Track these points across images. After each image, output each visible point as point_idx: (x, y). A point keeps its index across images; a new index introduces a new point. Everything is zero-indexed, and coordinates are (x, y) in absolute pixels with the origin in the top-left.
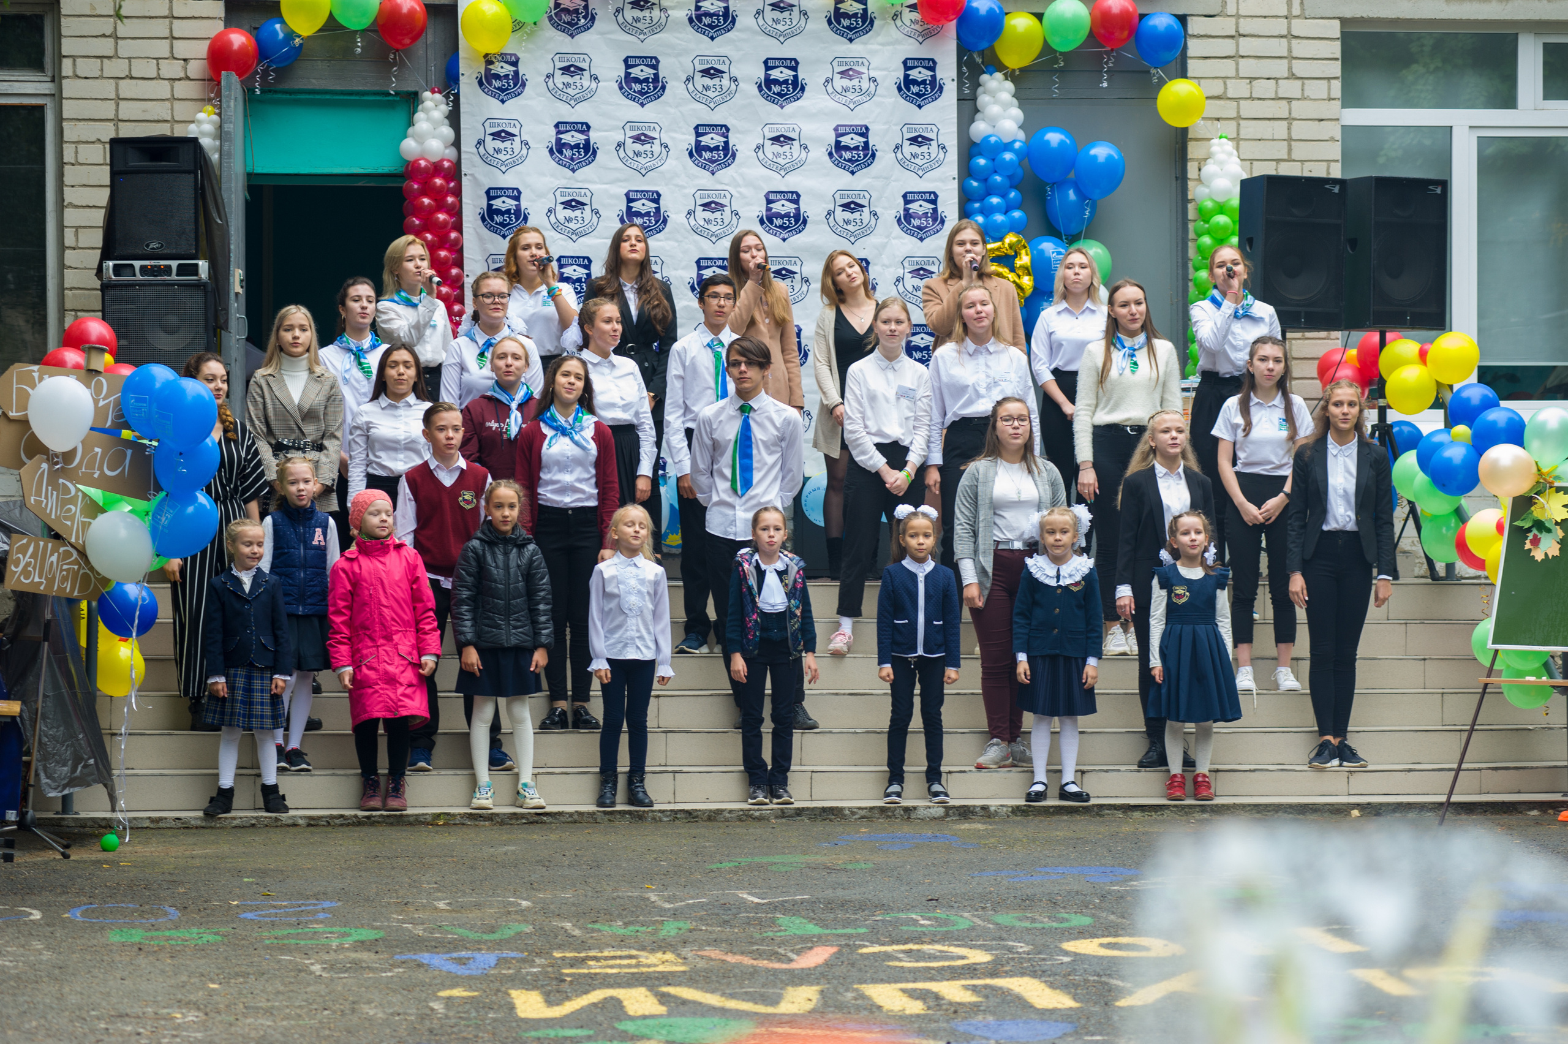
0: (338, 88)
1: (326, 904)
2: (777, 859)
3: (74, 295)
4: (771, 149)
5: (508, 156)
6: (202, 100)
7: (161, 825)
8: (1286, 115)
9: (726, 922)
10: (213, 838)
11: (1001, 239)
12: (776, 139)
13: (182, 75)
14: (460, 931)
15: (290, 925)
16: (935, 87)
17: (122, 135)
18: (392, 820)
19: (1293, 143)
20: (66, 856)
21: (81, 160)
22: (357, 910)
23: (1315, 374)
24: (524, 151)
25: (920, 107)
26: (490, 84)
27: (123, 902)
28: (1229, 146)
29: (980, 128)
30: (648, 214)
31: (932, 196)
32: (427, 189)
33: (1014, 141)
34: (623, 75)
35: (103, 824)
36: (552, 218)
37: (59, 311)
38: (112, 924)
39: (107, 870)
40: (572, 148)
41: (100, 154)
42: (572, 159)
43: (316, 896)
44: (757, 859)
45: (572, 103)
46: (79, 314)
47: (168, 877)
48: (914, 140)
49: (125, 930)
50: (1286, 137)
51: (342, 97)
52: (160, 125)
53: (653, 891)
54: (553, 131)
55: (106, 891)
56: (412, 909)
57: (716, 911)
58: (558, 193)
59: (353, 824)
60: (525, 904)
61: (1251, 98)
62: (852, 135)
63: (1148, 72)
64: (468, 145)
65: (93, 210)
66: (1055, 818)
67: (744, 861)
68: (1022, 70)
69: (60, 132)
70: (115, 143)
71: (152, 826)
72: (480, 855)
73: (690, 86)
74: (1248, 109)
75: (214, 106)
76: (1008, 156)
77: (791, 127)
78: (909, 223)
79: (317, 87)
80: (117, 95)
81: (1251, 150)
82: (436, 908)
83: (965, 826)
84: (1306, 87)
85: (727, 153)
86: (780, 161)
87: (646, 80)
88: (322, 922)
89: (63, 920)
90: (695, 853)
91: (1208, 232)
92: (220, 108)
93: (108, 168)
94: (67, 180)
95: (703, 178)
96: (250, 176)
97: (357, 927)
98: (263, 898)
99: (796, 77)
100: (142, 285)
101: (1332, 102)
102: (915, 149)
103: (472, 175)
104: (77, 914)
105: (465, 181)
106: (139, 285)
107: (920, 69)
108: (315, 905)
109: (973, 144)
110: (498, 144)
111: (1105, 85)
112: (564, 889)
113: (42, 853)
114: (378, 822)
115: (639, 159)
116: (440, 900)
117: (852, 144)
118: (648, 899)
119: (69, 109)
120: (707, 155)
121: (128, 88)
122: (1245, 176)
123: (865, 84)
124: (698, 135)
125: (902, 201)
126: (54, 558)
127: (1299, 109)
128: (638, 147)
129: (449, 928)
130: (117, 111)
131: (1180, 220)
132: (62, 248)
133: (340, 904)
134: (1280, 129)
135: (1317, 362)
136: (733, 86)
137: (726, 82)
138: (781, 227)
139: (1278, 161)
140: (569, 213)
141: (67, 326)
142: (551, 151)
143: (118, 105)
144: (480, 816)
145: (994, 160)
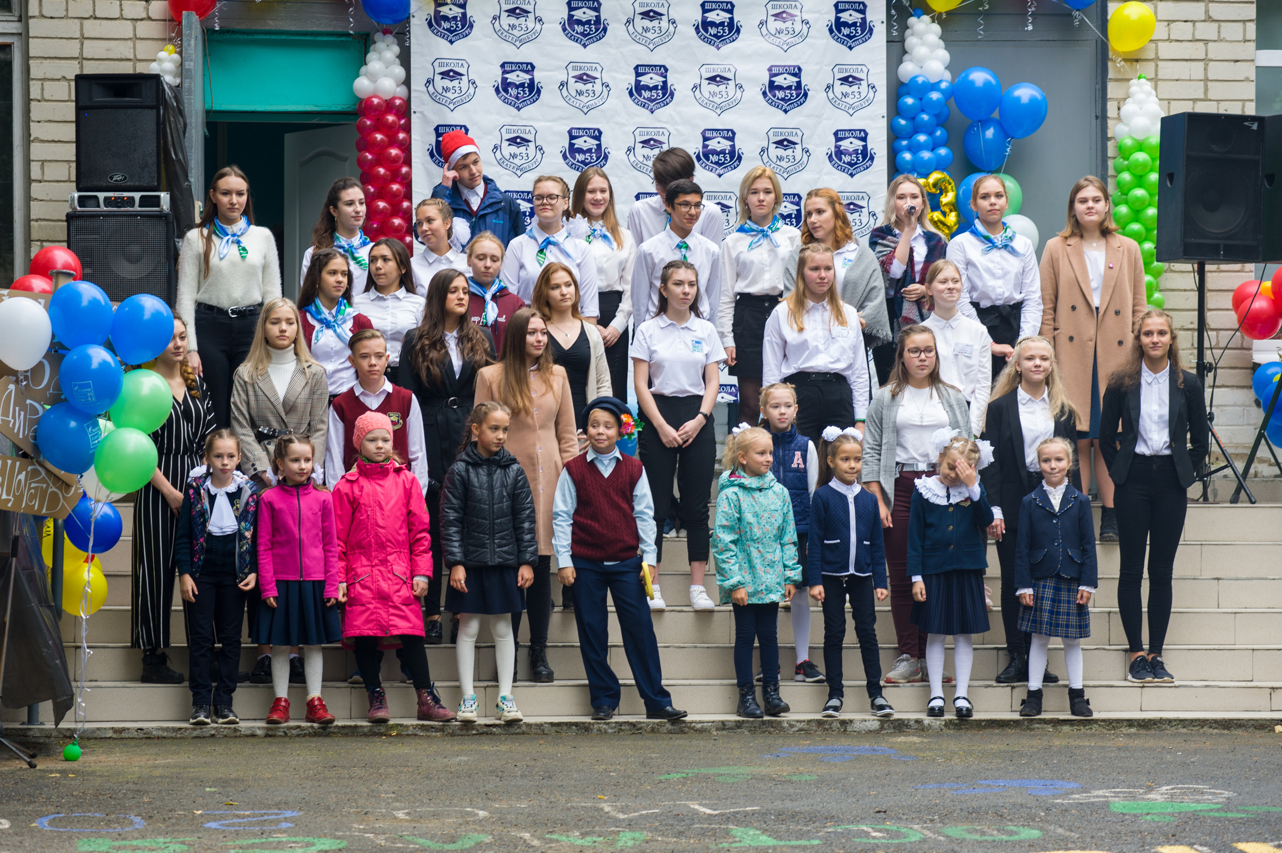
0: (293, 29)
1: (288, 814)
2: (723, 770)
3: (40, 226)
4: (707, 88)
5: (456, 95)
6: (163, 40)
7: (124, 735)
8: (1203, 57)
9: (680, 834)
10: (174, 748)
11: (926, 176)
12: (712, 79)
13: (144, 15)
14: (421, 841)
15: (255, 835)
16: (866, 29)
17: (86, 72)
18: (346, 731)
19: (1209, 83)
20: (32, 766)
21: (46, 97)
22: (319, 820)
23: (1231, 307)
24: (472, 90)
25: (851, 48)
26: (439, 25)
27: (90, 811)
28: (1148, 86)
29: (907, 69)
30: (589, 150)
31: (863, 134)
32: (379, 125)
33: (941, 81)
34: (566, 18)
35: (68, 734)
36: (498, 153)
37: (25, 241)
38: (79, 833)
39: (72, 779)
40: (517, 87)
41: (66, 91)
42: (517, 98)
43: (278, 805)
44: (703, 771)
45: (518, 43)
46: (45, 244)
47: (132, 787)
48: (845, 80)
49: (93, 839)
50: (1202, 77)
51: (297, 38)
52: (123, 63)
53: (606, 801)
54: (500, 71)
55: (72, 799)
56: (372, 818)
57: (670, 822)
58: (504, 130)
59: (310, 735)
60: (482, 814)
61: (1169, 40)
62: (786, 76)
63: (1071, 15)
64: (417, 84)
65: (59, 144)
66: (988, 731)
67: (692, 772)
68: (948, 13)
69: (27, 70)
70: (80, 79)
71: (115, 736)
72: (433, 765)
73: (631, 27)
74: (1165, 50)
75: (175, 46)
76: (935, 96)
77: (727, 67)
78: (840, 160)
79: (274, 28)
80: (82, 34)
81: (1167, 89)
82: (395, 818)
83: (902, 739)
84: (1222, 30)
85: (665, 92)
86: (717, 100)
87: (588, 22)
88: (285, 832)
89: (32, 830)
90: (642, 764)
91: (1128, 169)
92: (181, 46)
93: (74, 104)
94: (34, 116)
95: (642, 116)
96: (208, 113)
97: (319, 837)
98: (226, 807)
99: (731, 19)
100: (107, 215)
101: (1247, 43)
102: (846, 88)
103: (421, 113)
104: (43, 824)
105: (414, 118)
106: (103, 215)
107: (851, 12)
108: (277, 814)
109: (901, 84)
110: (447, 83)
111: (1030, 28)
112: (519, 799)
113: (9, 763)
114: (334, 733)
115: (582, 98)
116: (399, 810)
117: (785, 84)
118: (602, 809)
119: (35, 47)
120: (646, 94)
121: (92, 28)
122: (1164, 115)
123: (798, 27)
124: (638, 74)
125: (833, 139)
126: (22, 477)
127: (1215, 50)
128: (580, 86)
129: (410, 838)
130: (82, 49)
131: (1099, 157)
132: (28, 181)
133: (301, 813)
134: (1197, 69)
135: (1231, 294)
136: (672, 28)
137: (664, 24)
138: (716, 163)
139: (1195, 100)
140: (514, 149)
141: (33, 255)
142: (497, 90)
143: (82, 44)
144: (432, 727)
145: (921, 99)
